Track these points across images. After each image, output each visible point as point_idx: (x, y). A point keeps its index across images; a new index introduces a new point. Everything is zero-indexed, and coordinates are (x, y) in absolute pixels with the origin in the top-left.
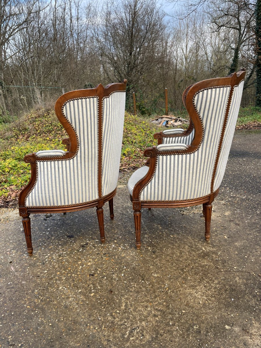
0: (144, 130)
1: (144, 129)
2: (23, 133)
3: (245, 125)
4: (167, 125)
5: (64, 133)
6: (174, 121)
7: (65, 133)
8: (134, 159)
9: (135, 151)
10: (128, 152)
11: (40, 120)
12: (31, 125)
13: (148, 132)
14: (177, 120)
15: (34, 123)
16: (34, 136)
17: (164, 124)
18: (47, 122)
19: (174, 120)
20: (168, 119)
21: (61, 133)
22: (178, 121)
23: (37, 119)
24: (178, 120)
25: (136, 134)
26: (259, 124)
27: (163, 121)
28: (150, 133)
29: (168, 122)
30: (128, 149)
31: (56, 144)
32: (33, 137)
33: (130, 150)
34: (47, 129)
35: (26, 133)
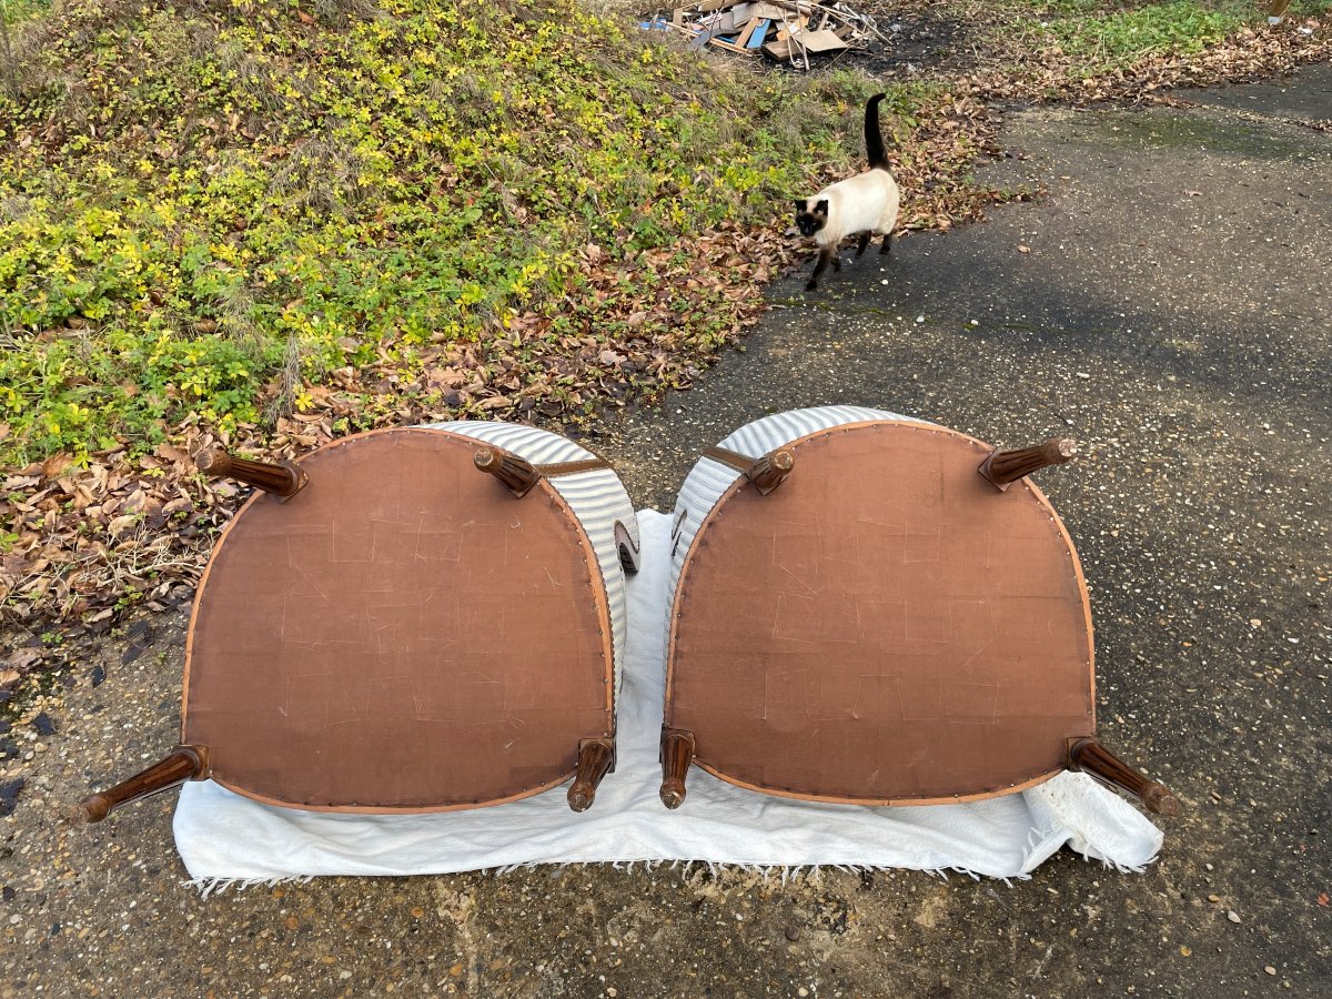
0: (643, 112)
1: (645, 106)
2: (37, 113)
3: (1127, 73)
4: (770, 47)
5: (233, 127)
6: (805, 21)
7: (239, 126)
8: (555, 331)
9: (570, 270)
10: (532, 287)
11: (121, 41)
12: (74, 68)
13: (660, 125)
14: (821, 16)
15: (90, 57)
16: (84, 139)
17: (756, 43)
18: (153, 56)
19: (803, 18)
20: (780, 10)
21: (216, 127)
22: (825, 21)
23: (105, 35)
24: (826, 16)
25: (598, 142)
26: (1187, 71)
27: (754, 22)
28: (671, 130)
29: (779, 26)
30: (533, 268)
31: (186, 200)
32: (77, 147)
33: (543, 269)
34: (152, 96)
35: (52, 115)
